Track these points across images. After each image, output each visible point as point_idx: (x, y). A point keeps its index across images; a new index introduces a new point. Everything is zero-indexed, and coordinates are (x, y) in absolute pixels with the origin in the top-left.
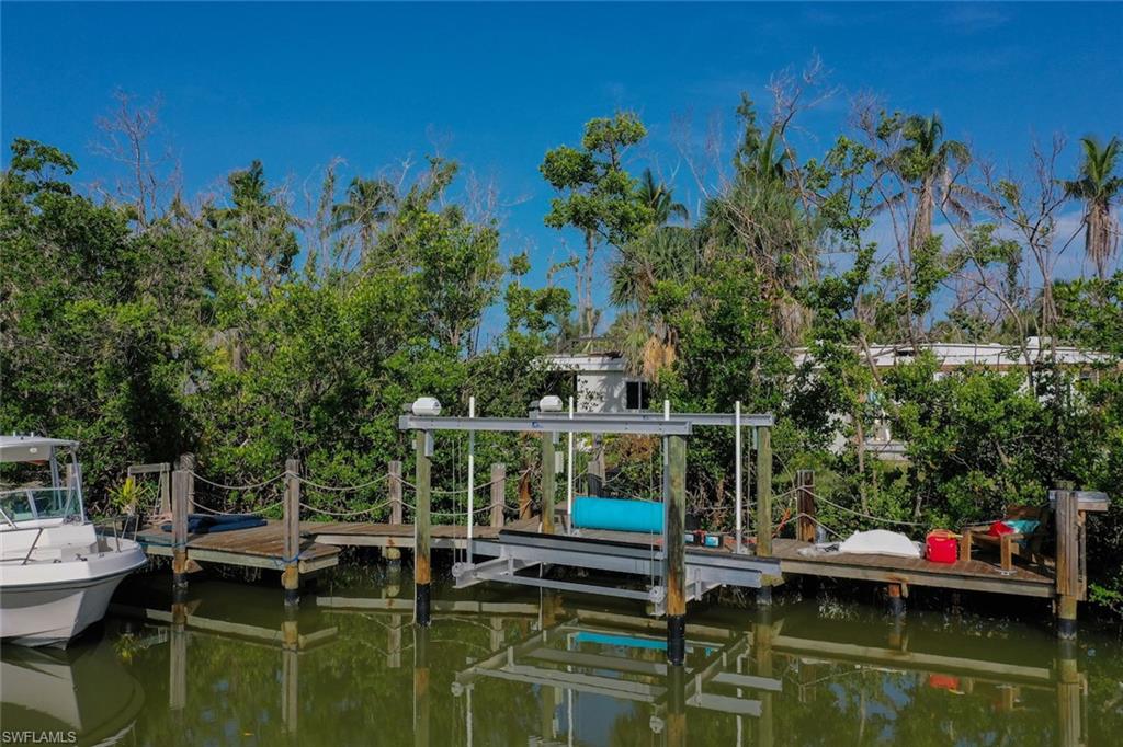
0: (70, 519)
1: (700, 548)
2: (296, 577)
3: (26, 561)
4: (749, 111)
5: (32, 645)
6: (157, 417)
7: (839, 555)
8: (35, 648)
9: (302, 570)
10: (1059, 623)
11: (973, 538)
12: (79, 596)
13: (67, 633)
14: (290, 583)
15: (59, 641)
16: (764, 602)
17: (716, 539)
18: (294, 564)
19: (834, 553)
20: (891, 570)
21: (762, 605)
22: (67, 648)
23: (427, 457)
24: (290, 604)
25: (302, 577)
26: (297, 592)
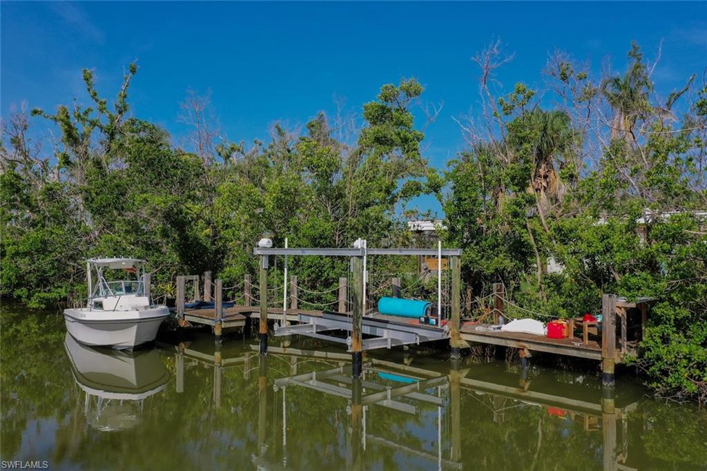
0: (140, 295)
1: (428, 325)
2: (220, 330)
3: (114, 311)
4: (637, 54)
5: (119, 349)
6: (191, 252)
7: (501, 332)
8: (121, 350)
9: (223, 327)
10: (603, 376)
11: (575, 324)
12: (135, 328)
13: (132, 344)
14: (218, 332)
15: (130, 347)
16: (454, 357)
17: (434, 320)
18: (219, 322)
19: (498, 331)
20: (519, 341)
21: (453, 359)
22: (134, 351)
23: (265, 269)
24: (218, 343)
25: (223, 330)
26: (221, 337)
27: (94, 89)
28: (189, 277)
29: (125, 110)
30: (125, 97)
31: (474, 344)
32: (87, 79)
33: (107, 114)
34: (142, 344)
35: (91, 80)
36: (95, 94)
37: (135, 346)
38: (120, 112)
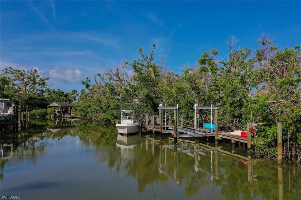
0: (131, 120)
5: (125, 134)
10: (248, 148)
12: (126, 128)
13: (127, 133)
16: (216, 142)
18: (154, 129)
23: (160, 113)
24: (153, 135)
25: (155, 131)
26: (154, 133)
27: (143, 53)
28: (155, 116)
29: (152, 59)
30: (152, 55)
31: (223, 139)
32: (140, 51)
33: (147, 62)
34: (130, 133)
35: (142, 51)
36: (143, 55)
37: (128, 134)
38: (151, 60)
